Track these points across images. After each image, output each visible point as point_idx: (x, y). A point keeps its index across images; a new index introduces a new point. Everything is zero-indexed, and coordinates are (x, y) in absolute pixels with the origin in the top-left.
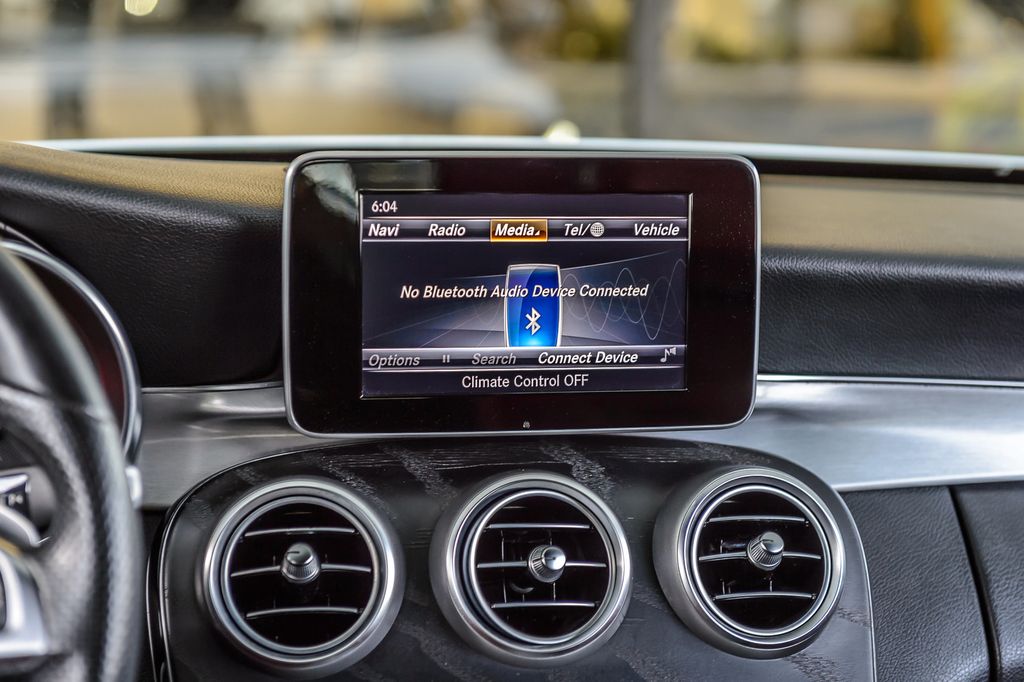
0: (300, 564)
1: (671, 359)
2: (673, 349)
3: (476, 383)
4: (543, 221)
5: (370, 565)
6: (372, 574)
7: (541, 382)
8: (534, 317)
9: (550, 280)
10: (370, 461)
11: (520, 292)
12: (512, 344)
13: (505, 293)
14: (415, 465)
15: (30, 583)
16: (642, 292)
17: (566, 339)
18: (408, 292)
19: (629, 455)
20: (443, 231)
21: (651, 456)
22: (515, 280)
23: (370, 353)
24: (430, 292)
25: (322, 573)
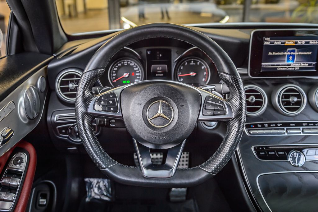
1: (314, 65)
2: (314, 63)
3: (280, 69)
4: (294, 41)
5: (263, 99)
6: (263, 101)
7: (291, 69)
8: (291, 58)
9: (294, 51)
11: (289, 53)
12: (287, 62)
13: (286, 54)
15: (229, 106)
16: (310, 53)
17: (296, 62)
18: (270, 54)
20: (277, 43)
21: (306, 81)
22: (288, 51)
23: (263, 64)
24: (274, 53)
25: (256, 101)
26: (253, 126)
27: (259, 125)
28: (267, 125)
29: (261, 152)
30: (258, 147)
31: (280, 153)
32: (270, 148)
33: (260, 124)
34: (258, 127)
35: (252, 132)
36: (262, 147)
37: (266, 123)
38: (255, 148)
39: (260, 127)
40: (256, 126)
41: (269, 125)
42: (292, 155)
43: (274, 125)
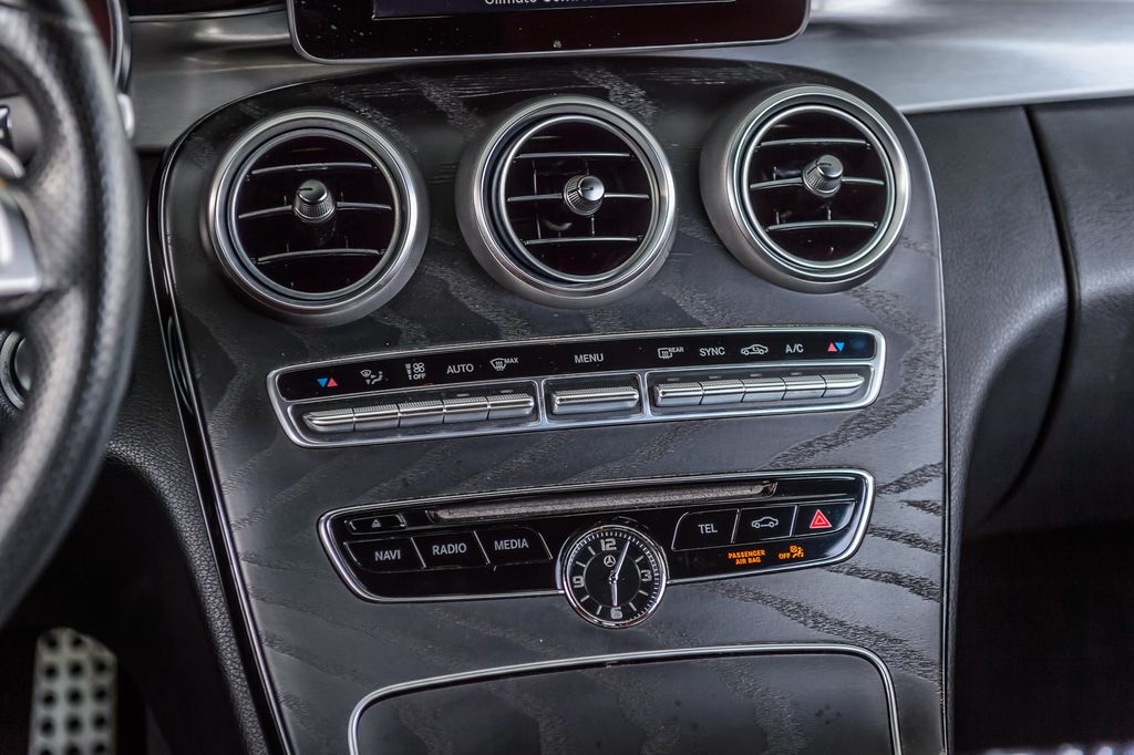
0: (314, 202)
5: (390, 202)
6: (392, 212)
10: (387, 91)
14: (436, 94)
15: (18, 216)
19: (673, 77)
21: (695, 77)
25: (338, 213)
26: (332, 383)
27: (366, 373)
28: (419, 367)
29: (384, 547)
30: (363, 520)
31: (501, 545)
32: (444, 515)
33: (374, 366)
34: (361, 385)
35: (318, 420)
36: (388, 517)
37: (413, 359)
38: (338, 524)
39: (378, 386)
40: (349, 379)
41: (437, 367)
42: (583, 556)
43: (468, 368)
